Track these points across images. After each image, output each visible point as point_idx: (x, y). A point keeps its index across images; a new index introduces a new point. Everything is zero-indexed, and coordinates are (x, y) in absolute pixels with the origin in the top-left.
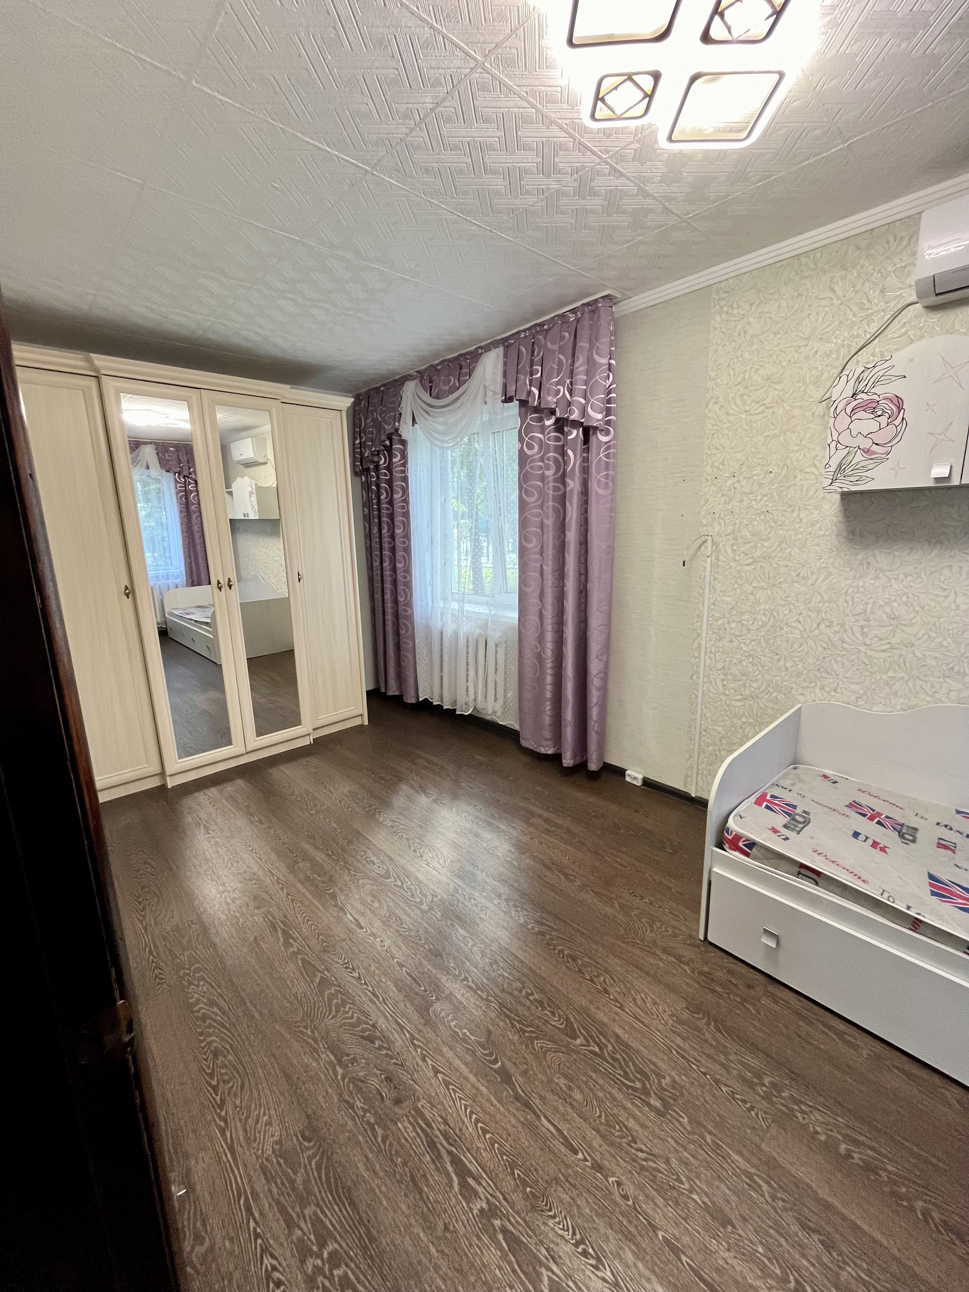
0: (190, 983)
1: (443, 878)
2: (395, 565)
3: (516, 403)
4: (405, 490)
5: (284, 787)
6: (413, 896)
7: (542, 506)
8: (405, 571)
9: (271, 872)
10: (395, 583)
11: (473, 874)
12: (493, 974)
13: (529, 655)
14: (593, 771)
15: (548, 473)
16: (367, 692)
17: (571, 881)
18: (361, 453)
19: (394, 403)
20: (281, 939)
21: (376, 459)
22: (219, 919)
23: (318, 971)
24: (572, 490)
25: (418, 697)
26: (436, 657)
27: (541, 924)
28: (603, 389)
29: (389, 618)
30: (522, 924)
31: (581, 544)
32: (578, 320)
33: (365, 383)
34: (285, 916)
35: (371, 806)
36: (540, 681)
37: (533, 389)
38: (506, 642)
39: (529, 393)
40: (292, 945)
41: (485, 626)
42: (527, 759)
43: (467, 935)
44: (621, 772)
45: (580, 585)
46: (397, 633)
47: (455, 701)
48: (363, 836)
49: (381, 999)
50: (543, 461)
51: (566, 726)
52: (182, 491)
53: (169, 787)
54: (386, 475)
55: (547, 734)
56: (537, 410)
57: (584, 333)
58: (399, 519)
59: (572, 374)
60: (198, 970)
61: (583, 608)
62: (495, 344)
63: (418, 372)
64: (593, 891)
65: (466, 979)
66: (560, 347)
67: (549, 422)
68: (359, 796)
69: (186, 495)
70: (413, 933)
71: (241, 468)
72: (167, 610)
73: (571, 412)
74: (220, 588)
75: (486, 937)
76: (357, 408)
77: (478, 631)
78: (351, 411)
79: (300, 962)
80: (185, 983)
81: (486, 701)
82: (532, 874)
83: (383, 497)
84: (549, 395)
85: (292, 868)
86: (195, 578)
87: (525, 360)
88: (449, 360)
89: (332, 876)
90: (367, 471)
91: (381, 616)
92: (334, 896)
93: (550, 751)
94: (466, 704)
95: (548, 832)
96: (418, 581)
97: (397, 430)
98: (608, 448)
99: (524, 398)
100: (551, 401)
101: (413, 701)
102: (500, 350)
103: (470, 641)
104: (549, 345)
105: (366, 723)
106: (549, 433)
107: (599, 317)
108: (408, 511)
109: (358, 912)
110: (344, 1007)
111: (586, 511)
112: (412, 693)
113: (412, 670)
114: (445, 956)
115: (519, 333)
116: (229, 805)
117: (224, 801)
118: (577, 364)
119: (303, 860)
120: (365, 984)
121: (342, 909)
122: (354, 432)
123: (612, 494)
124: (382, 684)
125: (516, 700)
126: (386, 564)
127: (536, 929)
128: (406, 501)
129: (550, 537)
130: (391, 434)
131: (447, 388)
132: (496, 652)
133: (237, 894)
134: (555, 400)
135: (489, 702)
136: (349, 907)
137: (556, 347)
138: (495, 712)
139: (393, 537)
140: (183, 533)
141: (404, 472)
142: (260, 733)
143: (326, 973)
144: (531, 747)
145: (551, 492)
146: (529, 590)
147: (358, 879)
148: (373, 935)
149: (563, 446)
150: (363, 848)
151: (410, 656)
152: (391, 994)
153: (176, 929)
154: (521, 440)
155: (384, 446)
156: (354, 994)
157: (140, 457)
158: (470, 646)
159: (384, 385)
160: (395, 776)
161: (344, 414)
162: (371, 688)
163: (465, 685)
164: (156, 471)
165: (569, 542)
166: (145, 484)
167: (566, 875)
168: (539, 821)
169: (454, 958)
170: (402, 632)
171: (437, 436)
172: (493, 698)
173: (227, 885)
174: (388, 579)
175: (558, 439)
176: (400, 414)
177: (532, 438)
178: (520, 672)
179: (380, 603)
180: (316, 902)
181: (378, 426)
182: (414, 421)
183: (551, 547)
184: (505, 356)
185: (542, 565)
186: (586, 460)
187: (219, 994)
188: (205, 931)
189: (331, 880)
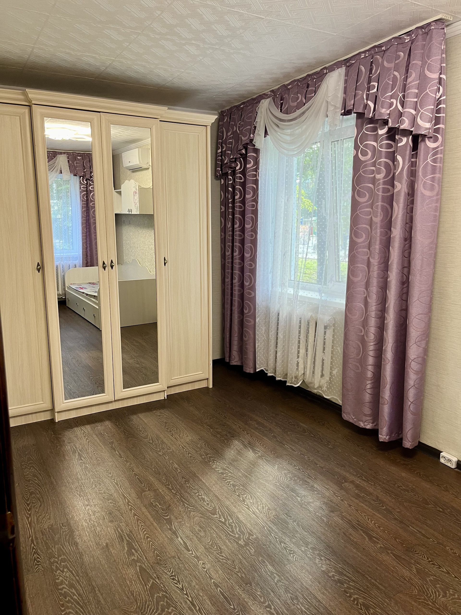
0: (57, 569)
1: (260, 521)
2: (243, 255)
3: (354, 115)
4: (256, 191)
5: (140, 431)
6: (233, 532)
7: (371, 206)
8: (251, 260)
9: (124, 496)
10: (242, 270)
11: (287, 523)
12: (293, 607)
13: (353, 337)
14: (407, 449)
15: (378, 176)
16: (214, 361)
17: (375, 542)
18: (222, 161)
19: (250, 118)
20: (126, 549)
21: (233, 165)
22: (82, 525)
23: (152, 578)
24: (399, 192)
25: (255, 368)
26: (272, 333)
27: (341, 574)
28: (433, 101)
29: (236, 299)
30: (323, 571)
31: (405, 240)
32: (412, 41)
33: (229, 102)
34: (131, 532)
35: (207, 454)
36: (362, 361)
37: (369, 102)
38: (334, 325)
39: (366, 106)
40: (133, 555)
41: (316, 310)
42: (346, 431)
43: (275, 572)
44: (436, 453)
45: (402, 276)
46: (242, 312)
47: (287, 375)
48: (198, 477)
49: (198, 608)
50: (375, 166)
51: (383, 404)
52: (84, 191)
53: (57, 421)
54: (241, 178)
55: (367, 410)
56: (372, 121)
57: (417, 52)
58: (248, 215)
59: (404, 89)
60: (64, 560)
61: (404, 297)
62: (338, 65)
63: (272, 91)
64: (394, 555)
65: (269, 606)
66: (396, 65)
67: (382, 132)
68: (199, 446)
69: (87, 194)
70: (229, 562)
71: (129, 172)
72: (66, 285)
73: (402, 122)
74: (104, 268)
75: (291, 576)
76: (220, 123)
77: (310, 314)
78: (216, 125)
79: (138, 568)
80: (54, 568)
81: (313, 376)
82: (338, 531)
83: (237, 197)
84: (383, 108)
85: (140, 494)
86: (89, 261)
87: (363, 78)
88: (298, 80)
89: (170, 505)
90: (225, 175)
91: (229, 297)
92: (169, 522)
93: (369, 427)
94: (296, 377)
95: (357, 496)
96: (262, 269)
97: (252, 140)
98: (434, 154)
99: (360, 111)
100: (384, 112)
101: (252, 372)
102: (342, 71)
103: (302, 322)
104: (385, 64)
105: (211, 386)
106: (382, 141)
107: (431, 38)
108: (257, 209)
109: (187, 537)
110: (168, 609)
111: (412, 210)
112: (251, 364)
113: (252, 344)
114: (253, 584)
115: (359, 54)
116: (98, 440)
117: (94, 436)
118: (409, 80)
119: (149, 490)
120: (186, 594)
121: (175, 533)
122: (217, 143)
123: (437, 195)
124: (227, 355)
125: (341, 377)
126: (236, 254)
127: (336, 577)
128: (256, 201)
129: (378, 232)
130: (247, 144)
131: (295, 104)
132: (325, 333)
133: (97, 509)
134: (388, 112)
135: (316, 377)
136: (180, 532)
137: (392, 65)
138: (320, 387)
139: (243, 230)
140: (82, 224)
141: (255, 176)
142: (126, 385)
143: (157, 580)
144: (351, 421)
145: (380, 194)
146: (356, 280)
147: (190, 512)
148: (197, 557)
149: (394, 152)
150: (196, 487)
151: (251, 333)
152: (206, 606)
153: (51, 528)
154: (356, 147)
155: (241, 154)
156: (177, 600)
157: (56, 164)
158: (302, 327)
159: (243, 103)
160: (229, 433)
161: (209, 128)
162: (218, 357)
163: (295, 360)
164: (67, 175)
165: (394, 237)
166: (59, 185)
167: (370, 537)
168: (351, 486)
169: (261, 588)
170: (246, 311)
171: (285, 145)
172: (320, 374)
173: (91, 501)
174: (237, 266)
175: (389, 146)
176: (255, 127)
177: (366, 146)
178: (344, 352)
179: (229, 287)
180: (155, 524)
181: (237, 138)
182: (266, 133)
183: (378, 242)
184: (347, 75)
185: (369, 258)
186: (413, 165)
187: (77, 581)
188: (71, 532)
189: (168, 509)
